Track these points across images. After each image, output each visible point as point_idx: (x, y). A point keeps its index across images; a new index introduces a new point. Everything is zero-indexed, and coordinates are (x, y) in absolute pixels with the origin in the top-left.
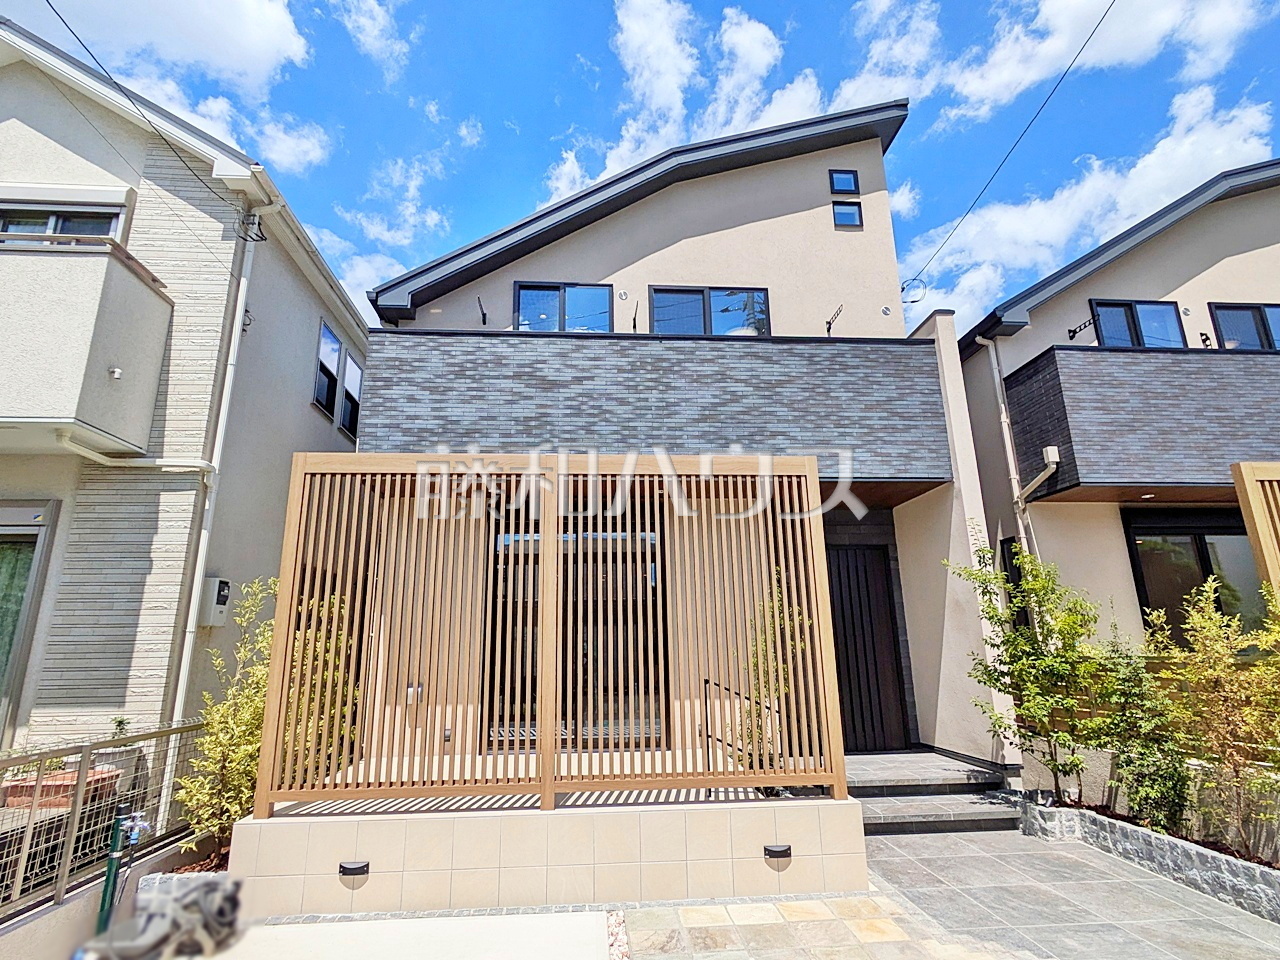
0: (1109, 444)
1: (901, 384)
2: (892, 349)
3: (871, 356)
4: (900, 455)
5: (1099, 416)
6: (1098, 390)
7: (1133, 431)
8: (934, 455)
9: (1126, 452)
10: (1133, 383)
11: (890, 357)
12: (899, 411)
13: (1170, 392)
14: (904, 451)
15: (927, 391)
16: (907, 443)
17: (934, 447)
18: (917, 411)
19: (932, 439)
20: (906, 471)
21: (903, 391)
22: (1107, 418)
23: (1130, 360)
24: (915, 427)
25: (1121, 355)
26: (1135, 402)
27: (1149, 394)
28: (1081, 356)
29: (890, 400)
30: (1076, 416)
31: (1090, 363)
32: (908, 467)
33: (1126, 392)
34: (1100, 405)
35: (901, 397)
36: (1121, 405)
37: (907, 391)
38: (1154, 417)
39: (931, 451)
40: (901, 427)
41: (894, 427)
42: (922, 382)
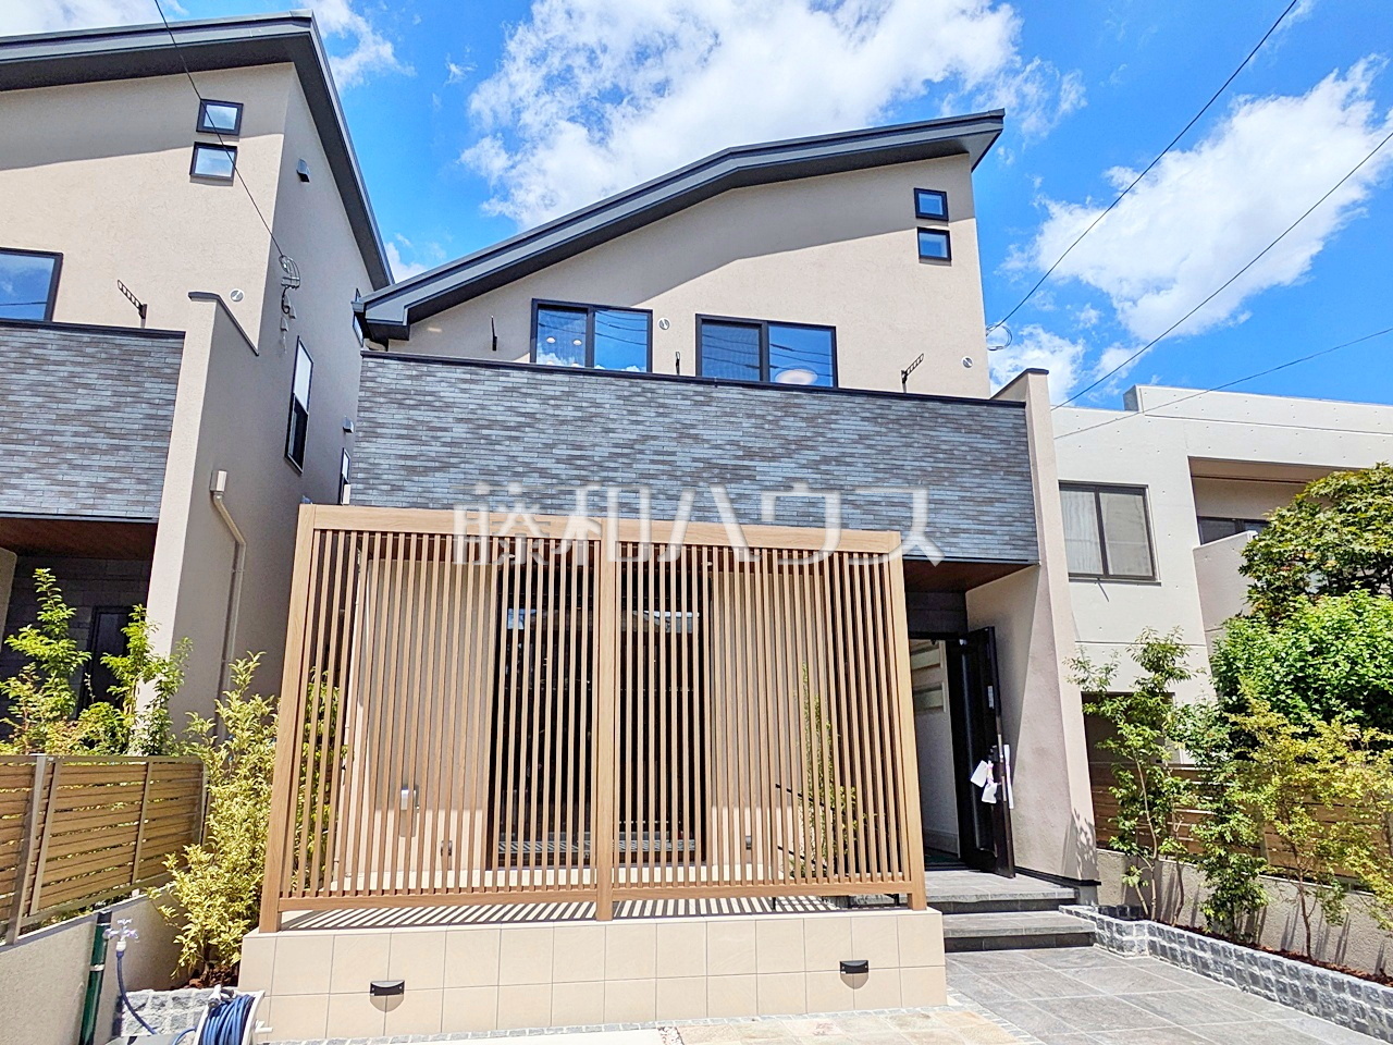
0: (406, 483)
1: (122, 389)
2: (122, 342)
3: (89, 350)
4: (91, 485)
5: (401, 447)
6: (411, 412)
7: (445, 467)
8: (144, 487)
9: (427, 495)
10: (465, 406)
11: (117, 352)
12: (108, 425)
13: (514, 420)
14: (100, 480)
15: (157, 401)
16: (107, 469)
17: (145, 477)
18: (136, 426)
19: (147, 465)
20: (93, 507)
21: (123, 399)
22: (413, 450)
23: (468, 376)
24: (127, 448)
25: (460, 369)
26: (460, 431)
27: (481, 422)
28: (400, 367)
29: (98, 410)
30: (366, 444)
31: (411, 377)
32: (100, 501)
33: (448, 419)
34: (405, 432)
35: (117, 408)
36: (439, 434)
37: (129, 399)
38: (482, 452)
39: (140, 481)
40: (104, 447)
41: (94, 449)
42: (153, 388)
